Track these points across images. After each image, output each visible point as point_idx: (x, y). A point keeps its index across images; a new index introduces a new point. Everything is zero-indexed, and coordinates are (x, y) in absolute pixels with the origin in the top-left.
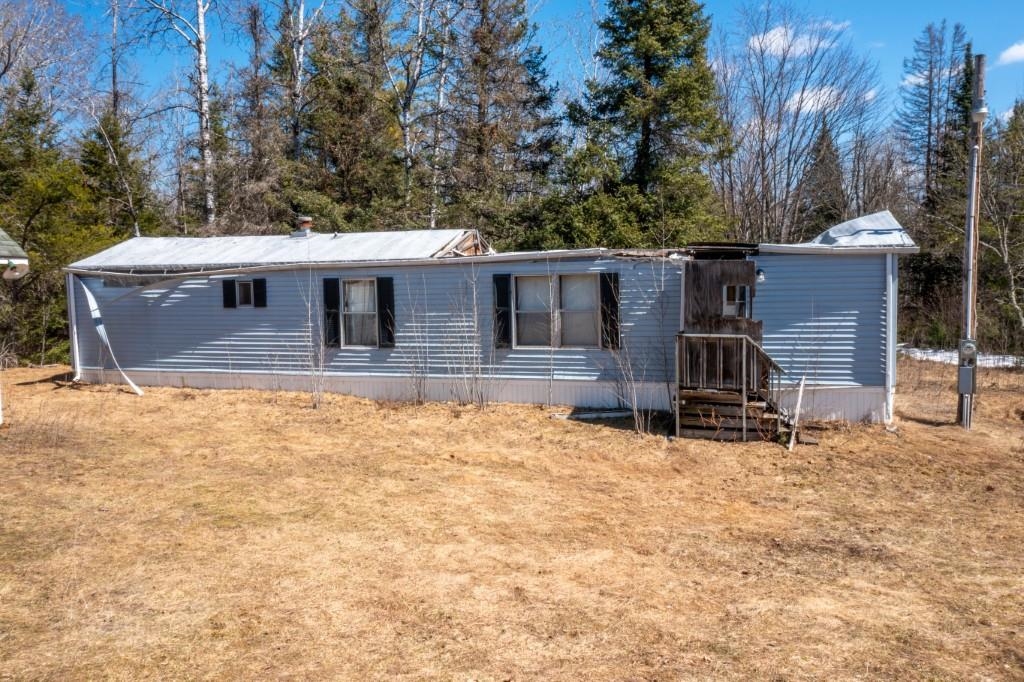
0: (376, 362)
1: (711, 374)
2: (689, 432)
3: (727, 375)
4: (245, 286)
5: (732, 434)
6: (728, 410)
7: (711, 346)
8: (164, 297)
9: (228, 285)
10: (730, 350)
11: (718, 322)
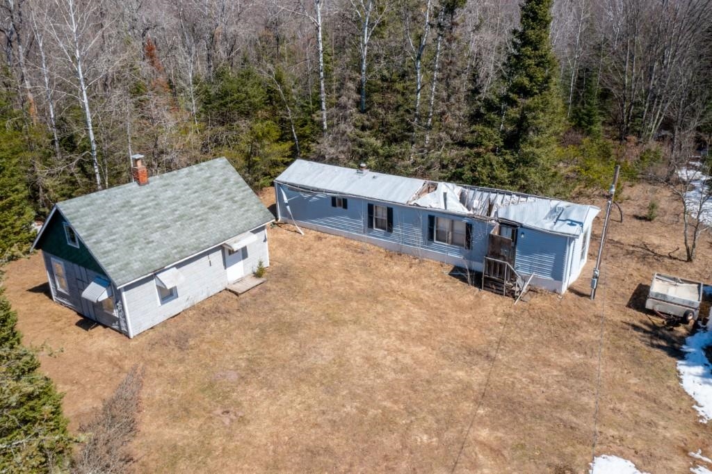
0: (386, 236)
1: (495, 272)
2: (487, 288)
3: (500, 273)
4: (339, 200)
5: (499, 292)
6: (500, 284)
7: (495, 263)
8: (310, 198)
9: (334, 199)
10: (501, 266)
11: (498, 256)
